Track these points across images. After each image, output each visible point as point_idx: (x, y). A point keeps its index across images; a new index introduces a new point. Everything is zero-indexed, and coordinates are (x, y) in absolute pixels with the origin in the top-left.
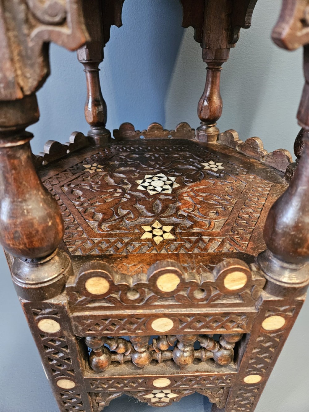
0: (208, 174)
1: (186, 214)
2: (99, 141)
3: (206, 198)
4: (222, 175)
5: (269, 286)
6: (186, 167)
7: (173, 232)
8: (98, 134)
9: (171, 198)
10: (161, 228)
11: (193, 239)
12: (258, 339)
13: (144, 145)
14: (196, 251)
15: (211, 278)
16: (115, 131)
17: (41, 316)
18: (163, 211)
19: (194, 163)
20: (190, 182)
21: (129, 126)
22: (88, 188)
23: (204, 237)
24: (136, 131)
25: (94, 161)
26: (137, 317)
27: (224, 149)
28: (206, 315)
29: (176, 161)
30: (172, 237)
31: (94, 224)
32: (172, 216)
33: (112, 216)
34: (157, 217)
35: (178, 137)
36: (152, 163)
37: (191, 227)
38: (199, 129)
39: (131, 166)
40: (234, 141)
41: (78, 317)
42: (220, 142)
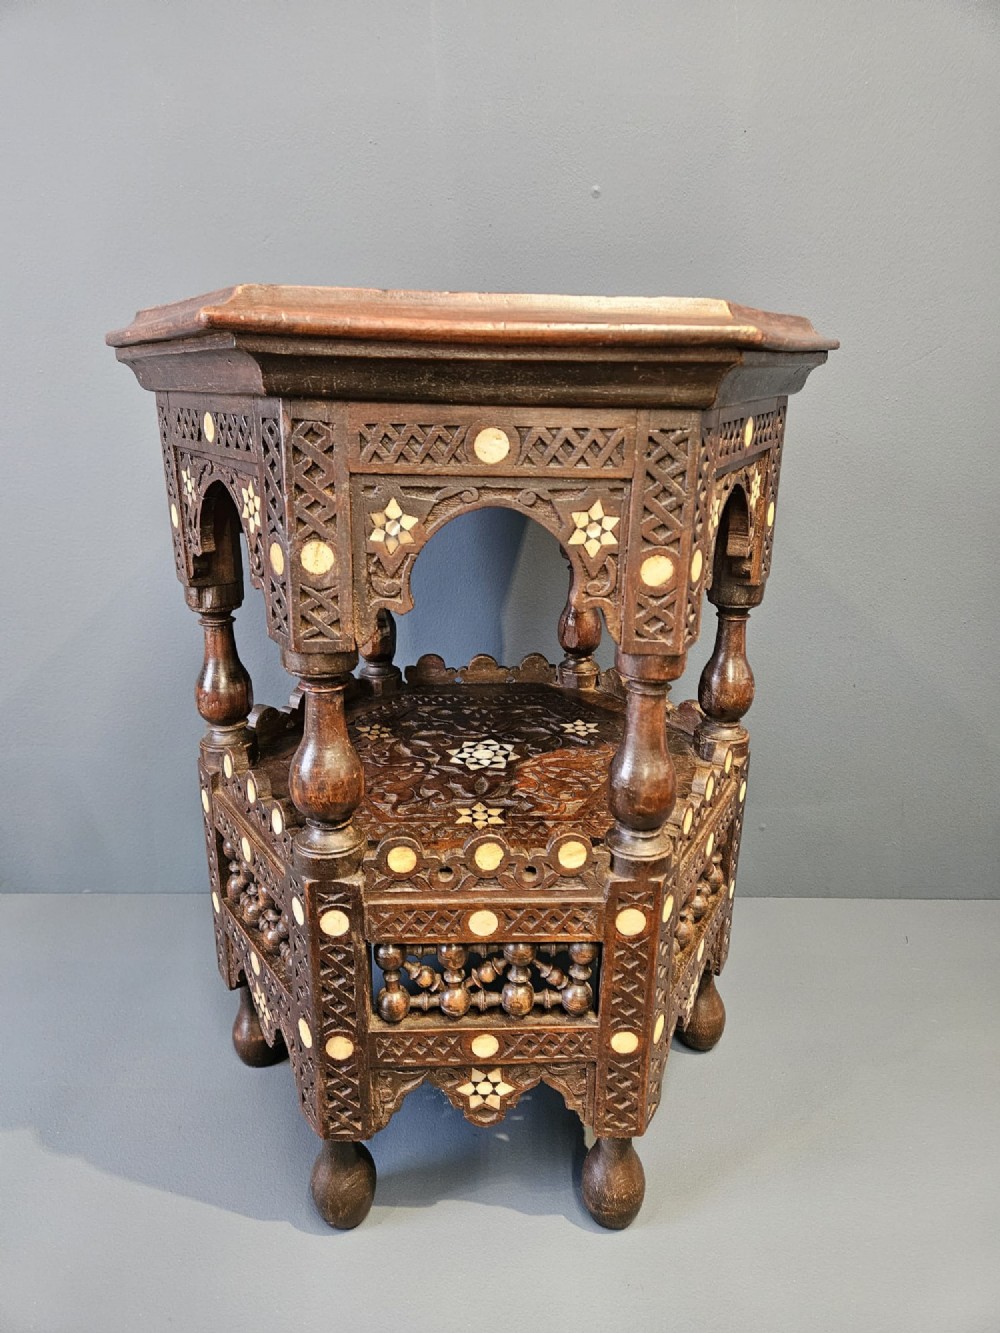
0: (570, 741)
1: (524, 796)
2: (380, 688)
3: (559, 775)
4: (592, 742)
5: (616, 864)
6: (534, 730)
7: (502, 816)
8: (378, 675)
9: (503, 774)
10: (486, 812)
11: (531, 824)
12: (616, 955)
13: (462, 693)
14: (534, 836)
15: (543, 853)
16: (409, 669)
17: (328, 906)
18: (490, 790)
19: (548, 723)
20: (538, 752)
21: (435, 659)
22: (369, 761)
23: (547, 823)
24: (447, 669)
25: (372, 721)
26: (449, 908)
27: (607, 700)
28: (541, 908)
29: (520, 720)
30: (501, 822)
31: (385, 808)
32: (502, 797)
33: (412, 797)
34: (481, 798)
35: (525, 678)
36: (476, 724)
37: (531, 810)
38: (563, 665)
39: (437, 728)
40: (622, 687)
41: (374, 906)
42: (600, 688)
